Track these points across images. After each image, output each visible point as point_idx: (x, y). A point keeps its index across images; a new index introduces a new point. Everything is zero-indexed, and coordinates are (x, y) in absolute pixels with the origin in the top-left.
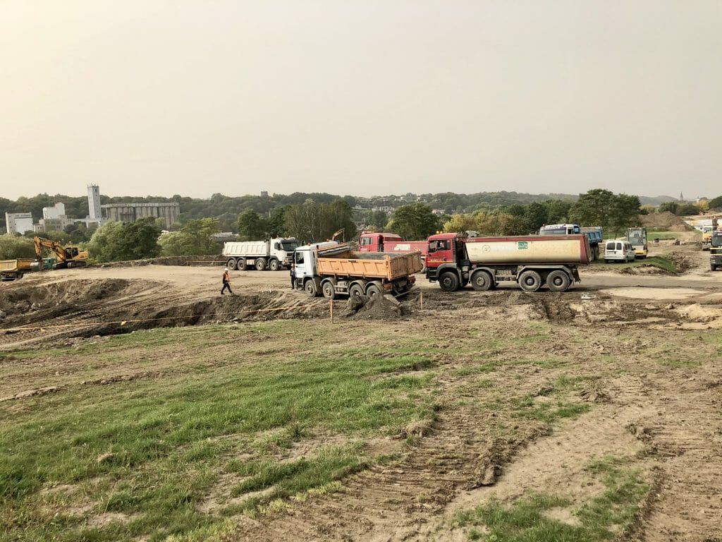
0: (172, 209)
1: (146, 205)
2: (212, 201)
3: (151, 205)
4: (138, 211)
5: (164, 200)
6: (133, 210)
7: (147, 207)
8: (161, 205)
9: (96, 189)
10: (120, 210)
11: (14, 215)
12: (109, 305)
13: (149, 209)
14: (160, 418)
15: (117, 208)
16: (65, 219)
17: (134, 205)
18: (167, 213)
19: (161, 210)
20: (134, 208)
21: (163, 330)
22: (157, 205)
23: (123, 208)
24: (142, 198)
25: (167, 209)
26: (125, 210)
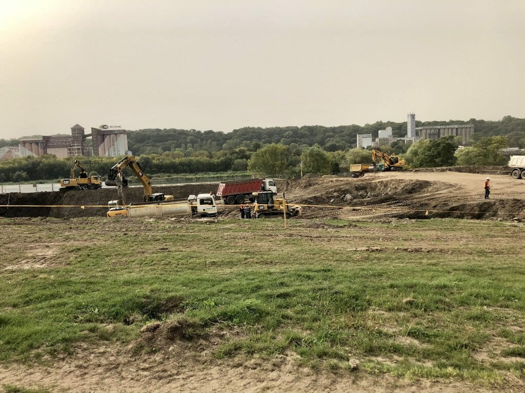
0: (468, 130)
1: (448, 127)
2: (503, 123)
3: (452, 126)
4: (442, 131)
5: (462, 123)
6: (438, 131)
7: (448, 129)
8: (459, 126)
9: (413, 116)
10: (428, 131)
11: (361, 136)
12: (416, 198)
13: (450, 130)
14: (448, 283)
15: (426, 129)
16: (392, 138)
17: (439, 127)
18: (464, 133)
19: (459, 130)
20: (439, 130)
21: (454, 220)
22: (456, 126)
23: (431, 129)
24: (445, 122)
25: (464, 130)
26: (432, 131)
